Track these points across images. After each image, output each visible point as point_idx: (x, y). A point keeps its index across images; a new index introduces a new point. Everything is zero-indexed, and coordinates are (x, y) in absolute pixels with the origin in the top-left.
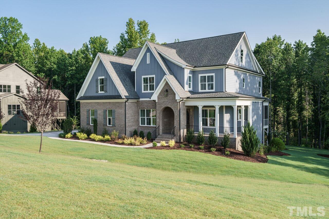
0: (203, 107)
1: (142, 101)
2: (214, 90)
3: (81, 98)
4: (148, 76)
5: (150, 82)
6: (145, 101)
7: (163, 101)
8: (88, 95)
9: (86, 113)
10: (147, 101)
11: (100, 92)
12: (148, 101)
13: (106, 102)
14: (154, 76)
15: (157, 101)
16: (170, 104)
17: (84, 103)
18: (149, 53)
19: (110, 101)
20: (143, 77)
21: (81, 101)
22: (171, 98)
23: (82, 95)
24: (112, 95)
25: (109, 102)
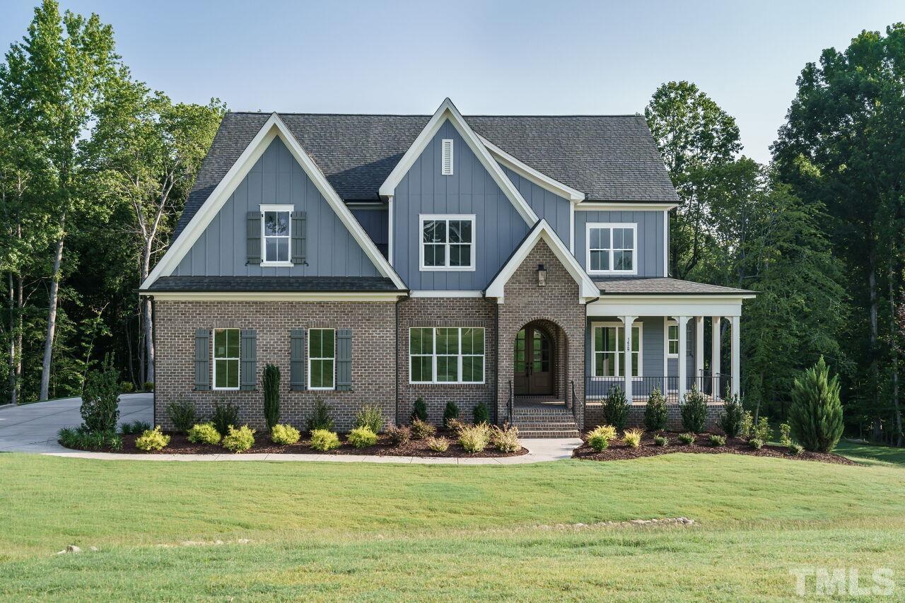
0: (635, 321)
1: (423, 299)
2: (634, 271)
3: (163, 285)
4: (448, 218)
5: (454, 237)
6: (434, 298)
7: (525, 300)
8: (197, 271)
9: (189, 346)
10: (443, 298)
11: (265, 263)
12: (447, 299)
13: (306, 303)
14: (472, 218)
15: (500, 301)
16: (552, 310)
17: (176, 302)
18: (451, 141)
19: (325, 300)
20: (423, 218)
21: (160, 297)
22: (556, 292)
23: (168, 273)
24: (330, 275)
25: (320, 303)
